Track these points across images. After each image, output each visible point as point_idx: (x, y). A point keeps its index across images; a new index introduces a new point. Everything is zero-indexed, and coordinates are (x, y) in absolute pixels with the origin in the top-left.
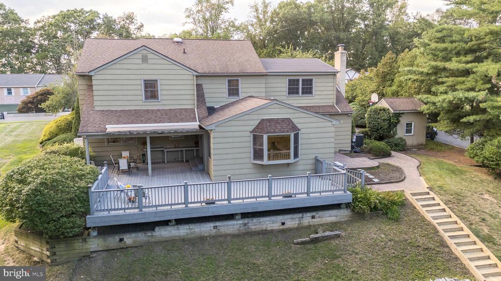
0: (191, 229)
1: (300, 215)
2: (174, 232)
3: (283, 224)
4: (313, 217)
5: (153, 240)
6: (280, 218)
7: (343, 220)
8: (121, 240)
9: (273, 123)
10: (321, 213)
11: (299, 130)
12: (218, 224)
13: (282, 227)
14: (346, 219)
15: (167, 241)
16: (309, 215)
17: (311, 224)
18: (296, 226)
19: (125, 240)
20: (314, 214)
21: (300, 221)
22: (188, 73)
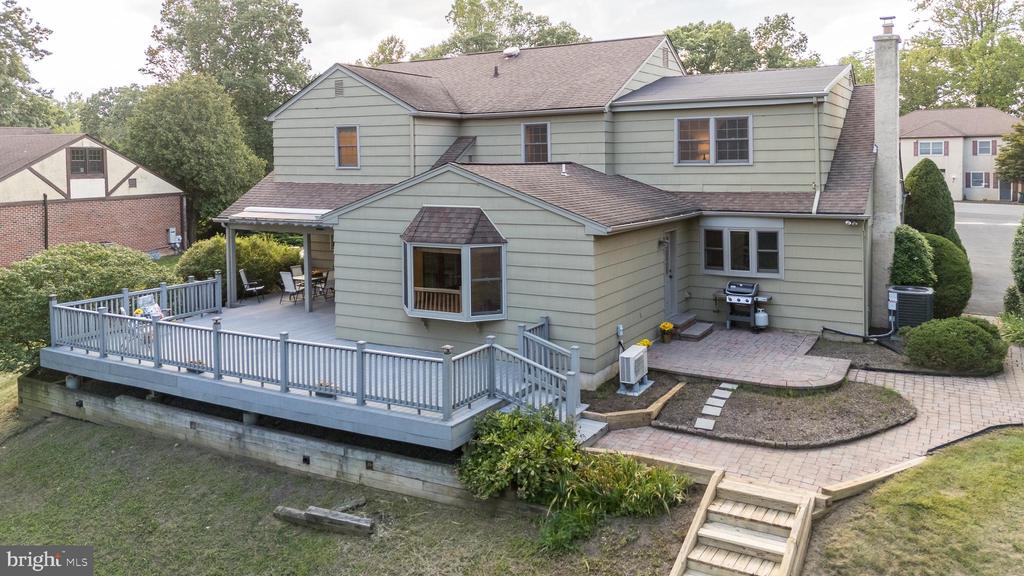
0: (160, 416)
1: (340, 450)
2: (138, 412)
3: (306, 460)
4: (369, 466)
5: (114, 419)
6: (302, 445)
7: (440, 498)
8: (80, 404)
9: (435, 220)
10: (385, 460)
11: (498, 239)
12: (197, 419)
13: (304, 468)
14: (449, 499)
15: (129, 428)
16: (359, 456)
17: (365, 481)
18: (333, 475)
19: (84, 406)
20: (371, 456)
21: (342, 466)
22: (403, 111)
